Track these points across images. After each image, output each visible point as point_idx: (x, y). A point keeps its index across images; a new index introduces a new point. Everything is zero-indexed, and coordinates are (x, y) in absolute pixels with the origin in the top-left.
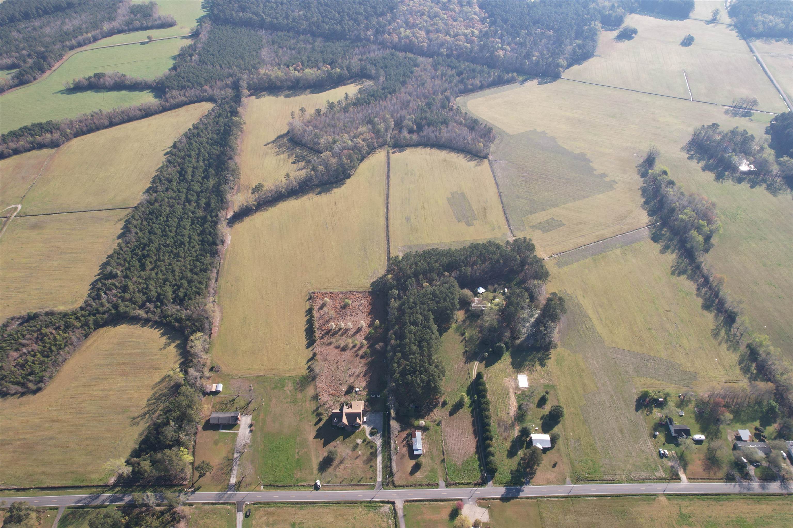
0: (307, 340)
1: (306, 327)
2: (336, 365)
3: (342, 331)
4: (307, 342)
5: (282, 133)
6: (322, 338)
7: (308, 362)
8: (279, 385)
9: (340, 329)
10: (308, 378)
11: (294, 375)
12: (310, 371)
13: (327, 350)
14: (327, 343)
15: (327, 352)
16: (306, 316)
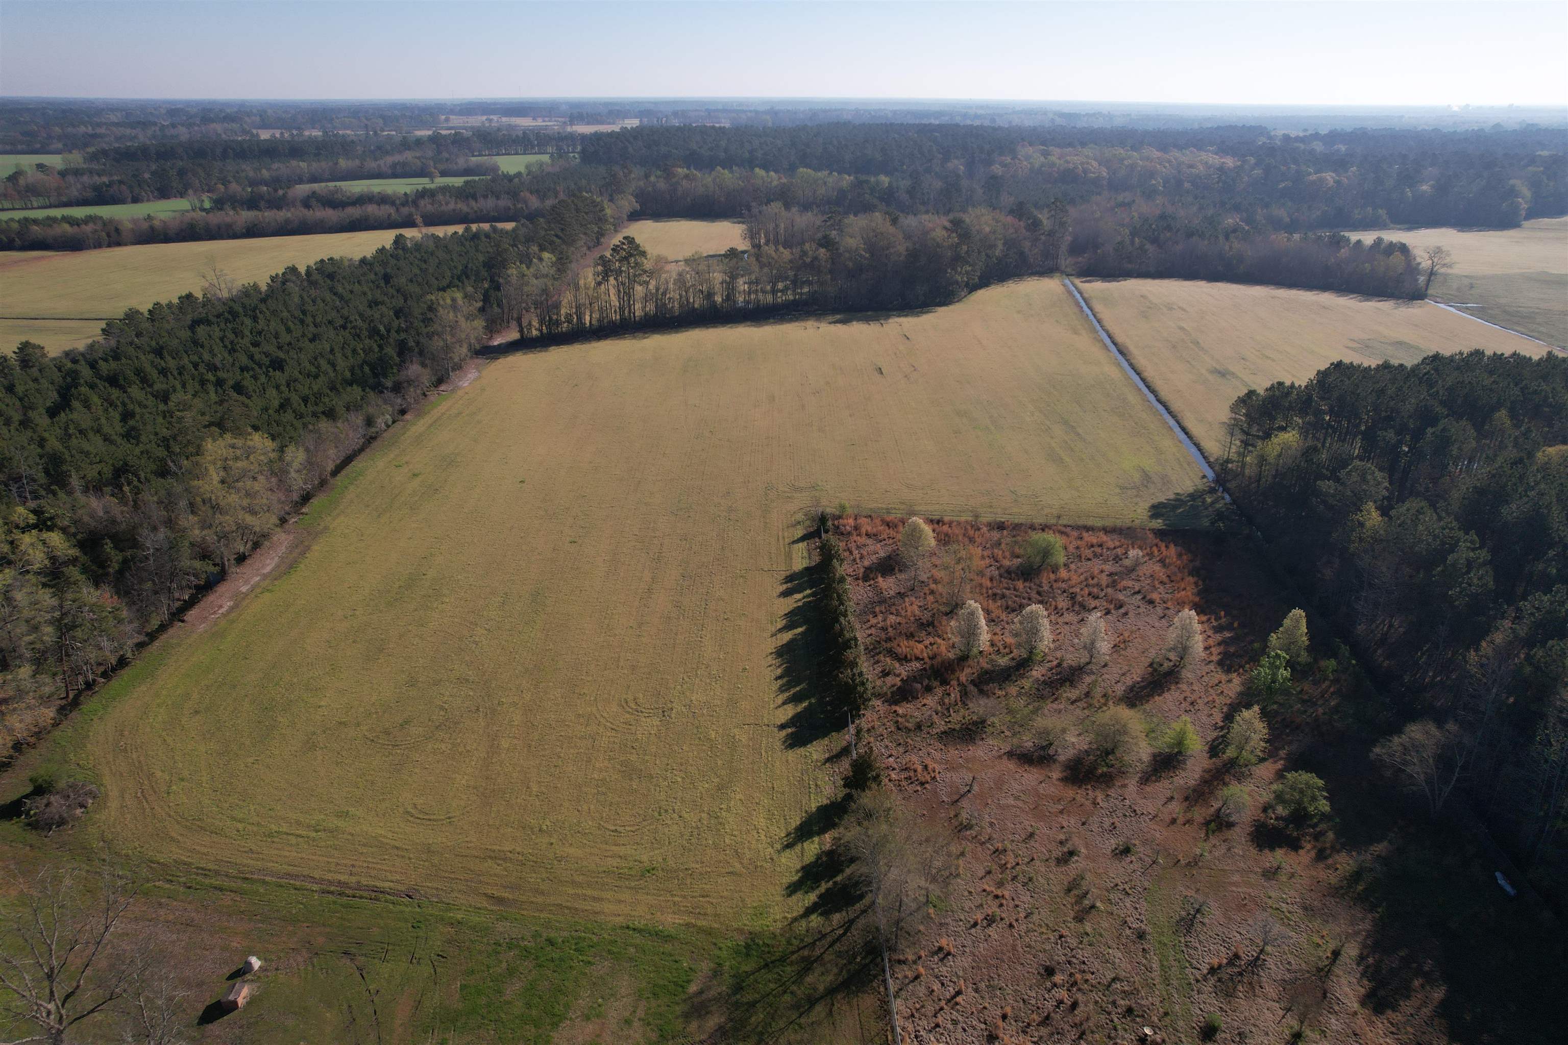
0: (795, 699)
1: (787, 636)
2: (1060, 877)
3: (1037, 672)
4: (790, 711)
5: (718, 253)
6: (903, 694)
7: (804, 832)
8: (513, 989)
9: (1023, 665)
10: (807, 965)
11: (670, 920)
12: (825, 906)
13: (952, 767)
14: (941, 725)
15: (961, 778)
16: (786, 594)
